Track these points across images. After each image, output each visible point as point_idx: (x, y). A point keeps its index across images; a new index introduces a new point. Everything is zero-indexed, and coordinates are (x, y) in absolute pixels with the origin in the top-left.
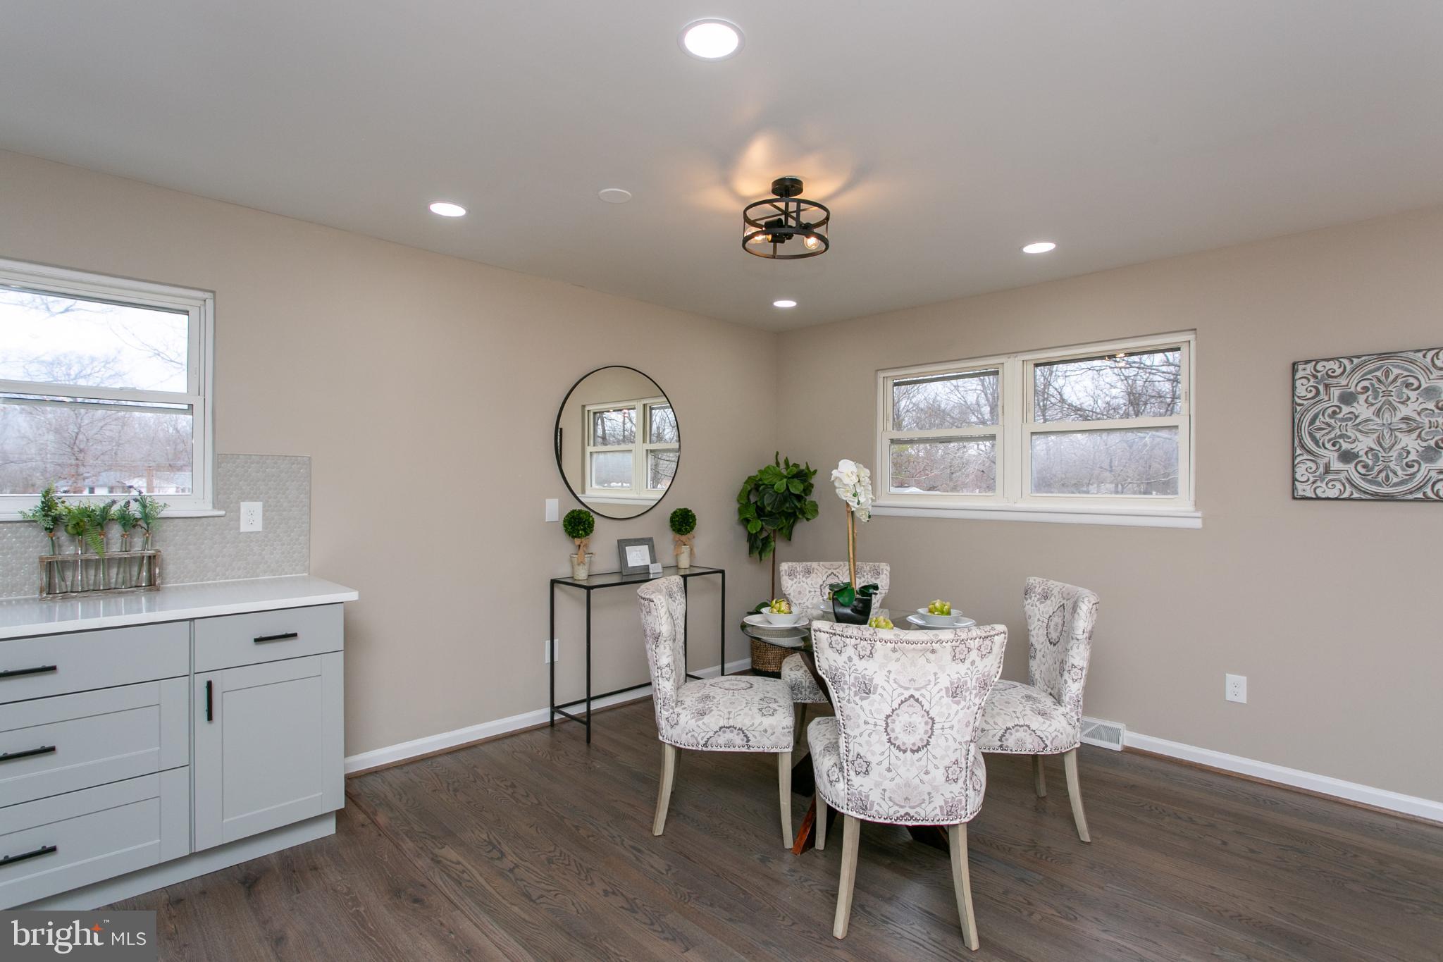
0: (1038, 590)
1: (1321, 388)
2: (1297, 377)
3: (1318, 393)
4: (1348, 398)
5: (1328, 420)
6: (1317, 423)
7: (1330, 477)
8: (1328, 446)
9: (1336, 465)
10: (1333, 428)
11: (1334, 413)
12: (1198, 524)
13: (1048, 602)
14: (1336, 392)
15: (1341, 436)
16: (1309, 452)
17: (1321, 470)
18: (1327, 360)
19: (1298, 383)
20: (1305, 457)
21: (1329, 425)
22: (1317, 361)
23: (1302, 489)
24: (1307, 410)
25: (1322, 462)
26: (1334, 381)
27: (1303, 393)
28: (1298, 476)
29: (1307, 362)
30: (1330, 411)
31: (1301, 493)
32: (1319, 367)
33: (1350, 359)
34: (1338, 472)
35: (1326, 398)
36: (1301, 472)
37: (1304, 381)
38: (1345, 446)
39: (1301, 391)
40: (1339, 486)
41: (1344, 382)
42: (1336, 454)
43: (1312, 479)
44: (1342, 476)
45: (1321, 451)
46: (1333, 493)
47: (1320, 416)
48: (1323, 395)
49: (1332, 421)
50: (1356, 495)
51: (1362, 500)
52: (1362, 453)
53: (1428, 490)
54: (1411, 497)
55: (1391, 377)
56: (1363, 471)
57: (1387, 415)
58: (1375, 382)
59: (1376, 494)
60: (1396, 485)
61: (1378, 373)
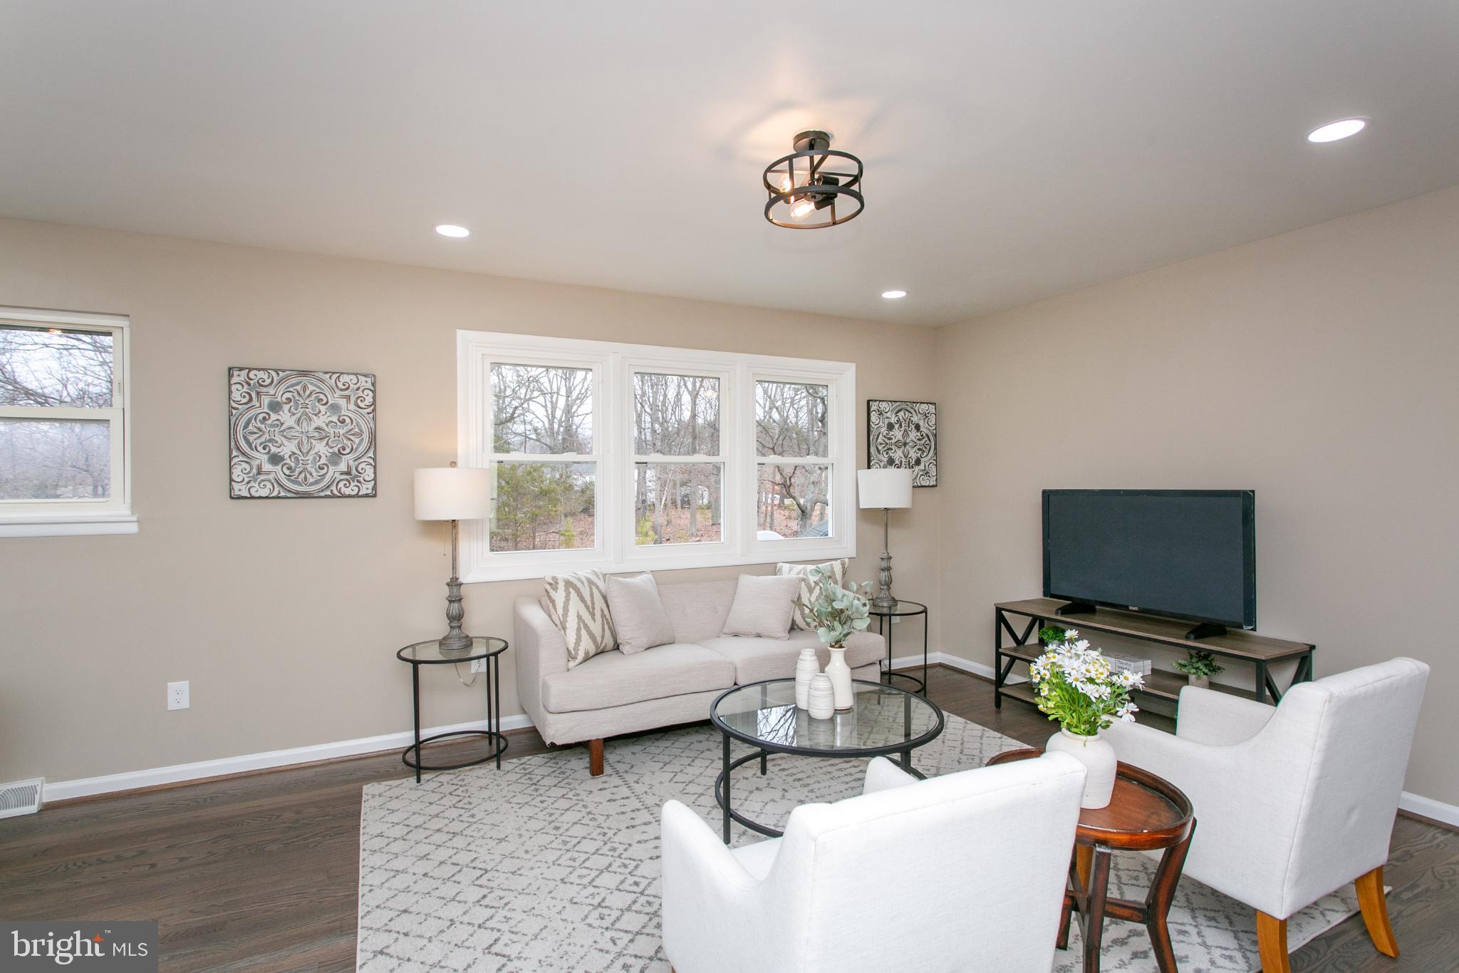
1: (254, 395)
2: (232, 382)
3: (251, 400)
4: (275, 407)
5: (259, 425)
6: (251, 427)
7: (262, 477)
8: (260, 449)
9: (267, 467)
10: (264, 433)
11: (264, 419)
12: (133, 528)
14: (266, 400)
15: (270, 440)
16: (244, 454)
17: (255, 471)
18: (259, 370)
19: (234, 388)
20: (241, 458)
21: (259, 429)
22: (250, 370)
23: (238, 489)
24: (242, 415)
25: (255, 463)
26: (264, 390)
27: (238, 398)
28: (234, 477)
29: (241, 369)
30: (261, 417)
31: (237, 493)
32: (251, 375)
33: (276, 371)
34: (268, 473)
35: (258, 405)
36: (237, 472)
37: (239, 387)
38: (274, 450)
39: (236, 396)
40: (269, 485)
41: (272, 392)
42: (266, 457)
43: (247, 480)
44: (271, 477)
45: (254, 454)
46: (264, 493)
47: (253, 421)
48: (255, 402)
49: (263, 426)
50: (282, 494)
51: (287, 498)
52: (286, 456)
53: (334, 488)
54: (322, 494)
55: (308, 392)
56: (287, 472)
57: (305, 424)
58: (296, 394)
59: (297, 493)
60: (312, 484)
61: (298, 388)
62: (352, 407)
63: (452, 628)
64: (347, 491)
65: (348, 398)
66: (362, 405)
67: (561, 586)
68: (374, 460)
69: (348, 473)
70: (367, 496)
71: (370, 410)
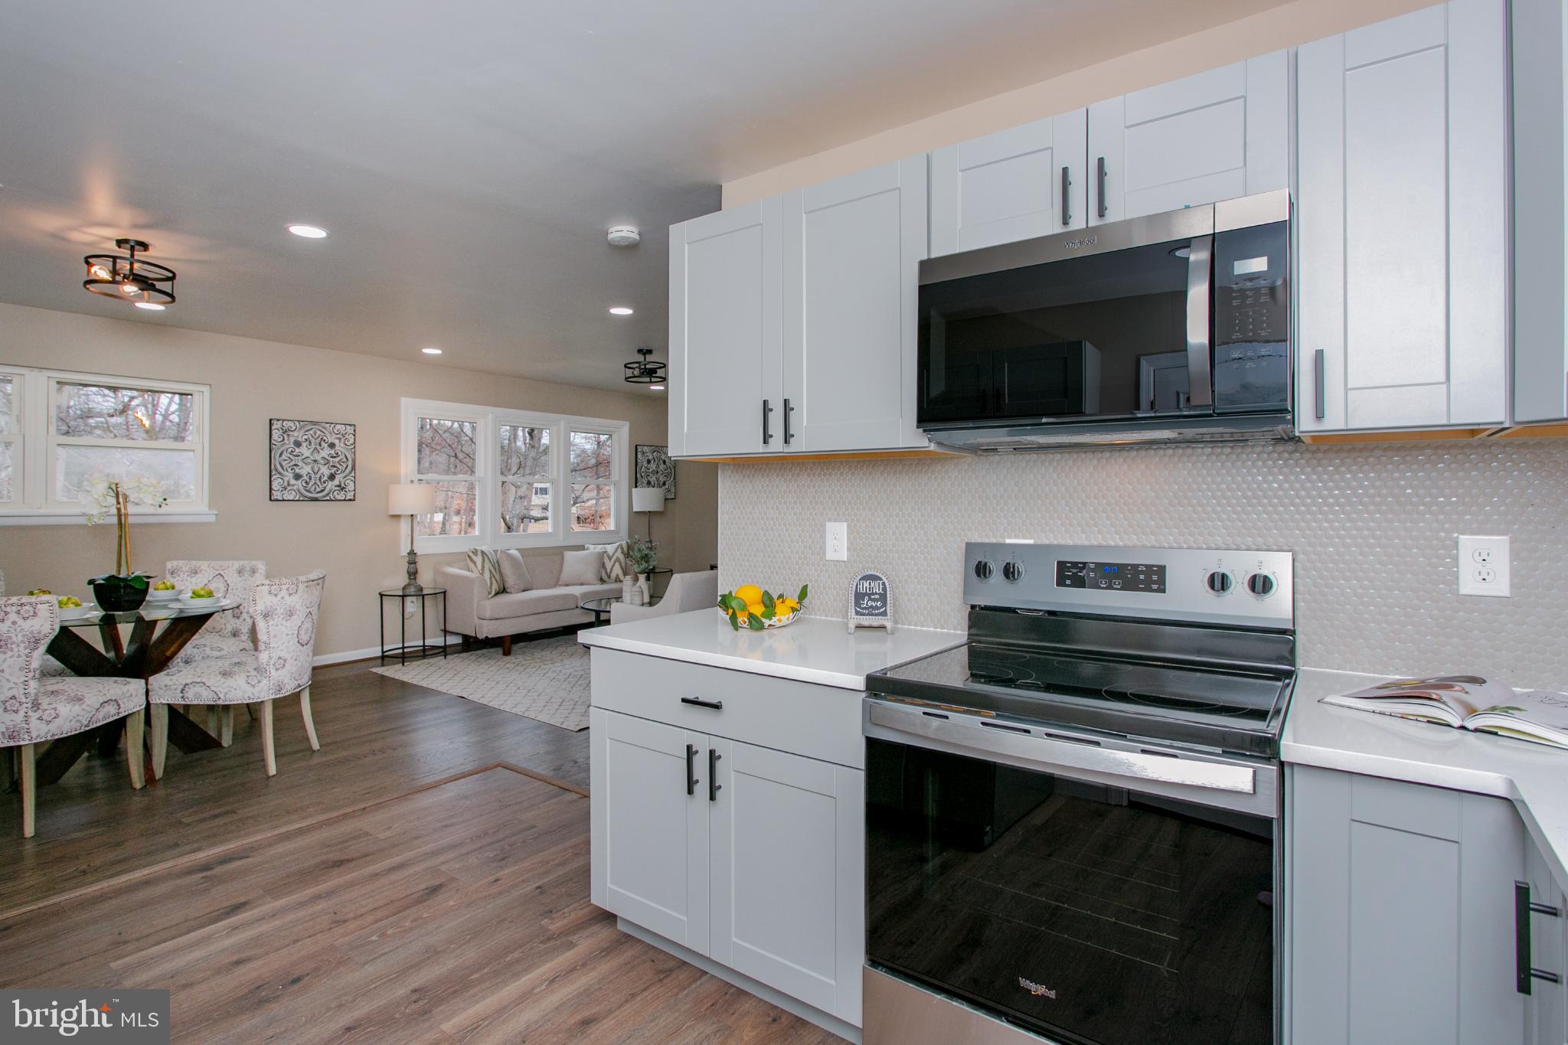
0: (248, 568)
1: (285, 436)
2: (273, 428)
3: (284, 440)
4: (298, 444)
5: (289, 455)
6: (283, 456)
7: (289, 488)
8: (289, 470)
10: (292, 460)
11: (292, 451)
12: (212, 519)
13: (257, 575)
14: (292, 440)
15: (296, 465)
16: (280, 473)
17: (285, 484)
18: (288, 421)
19: (273, 432)
20: (278, 476)
21: (290, 458)
23: (277, 495)
24: (278, 448)
25: (285, 479)
26: (291, 433)
27: (276, 438)
28: (273, 487)
29: (278, 420)
30: (290, 450)
31: (275, 497)
33: (299, 421)
34: (293, 485)
36: (274, 484)
37: (276, 431)
38: (297, 471)
39: (275, 436)
40: (294, 493)
41: (296, 435)
42: (292, 475)
43: (281, 489)
44: (295, 488)
45: (285, 473)
46: (291, 497)
47: (285, 453)
48: (286, 441)
49: (291, 456)
50: (301, 499)
51: (303, 500)
52: (305, 475)
53: (331, 495)
54: (325, 499)
55: (317, 435)
56: (304, 485)
57: (316, 455)
58: (310, 436)
59: (311, 497)
60: (318, 492)
61: (311, 432)
62: (342, 445)
63: (410, 579)
64: (339, 497)
65: (340, 439)
66: (348, 444)
67: (479, 553)
68: (355, 478)
69: (339, 486)
70: (350, 500)
71: (352, 447)
